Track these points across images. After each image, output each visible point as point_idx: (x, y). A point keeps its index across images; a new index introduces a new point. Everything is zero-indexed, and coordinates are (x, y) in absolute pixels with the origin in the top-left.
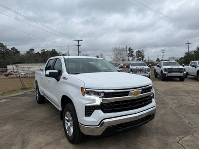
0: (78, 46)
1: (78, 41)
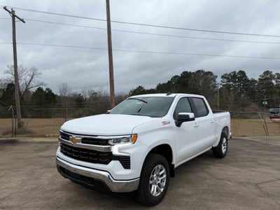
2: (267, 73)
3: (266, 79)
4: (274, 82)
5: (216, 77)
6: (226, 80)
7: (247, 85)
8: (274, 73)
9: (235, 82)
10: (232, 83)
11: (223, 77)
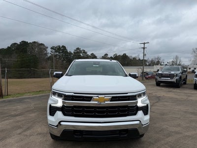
0: (144, 48)
1: (144, 43)
2: (78, 49)
3: (78, 52)
4: (81, 54)
5: (47, 47)
6: (54, 51)
7: (67, 55)
8: (81, 49)
9: (60, 53)
10: (58, 53)
11: (52, 48)
